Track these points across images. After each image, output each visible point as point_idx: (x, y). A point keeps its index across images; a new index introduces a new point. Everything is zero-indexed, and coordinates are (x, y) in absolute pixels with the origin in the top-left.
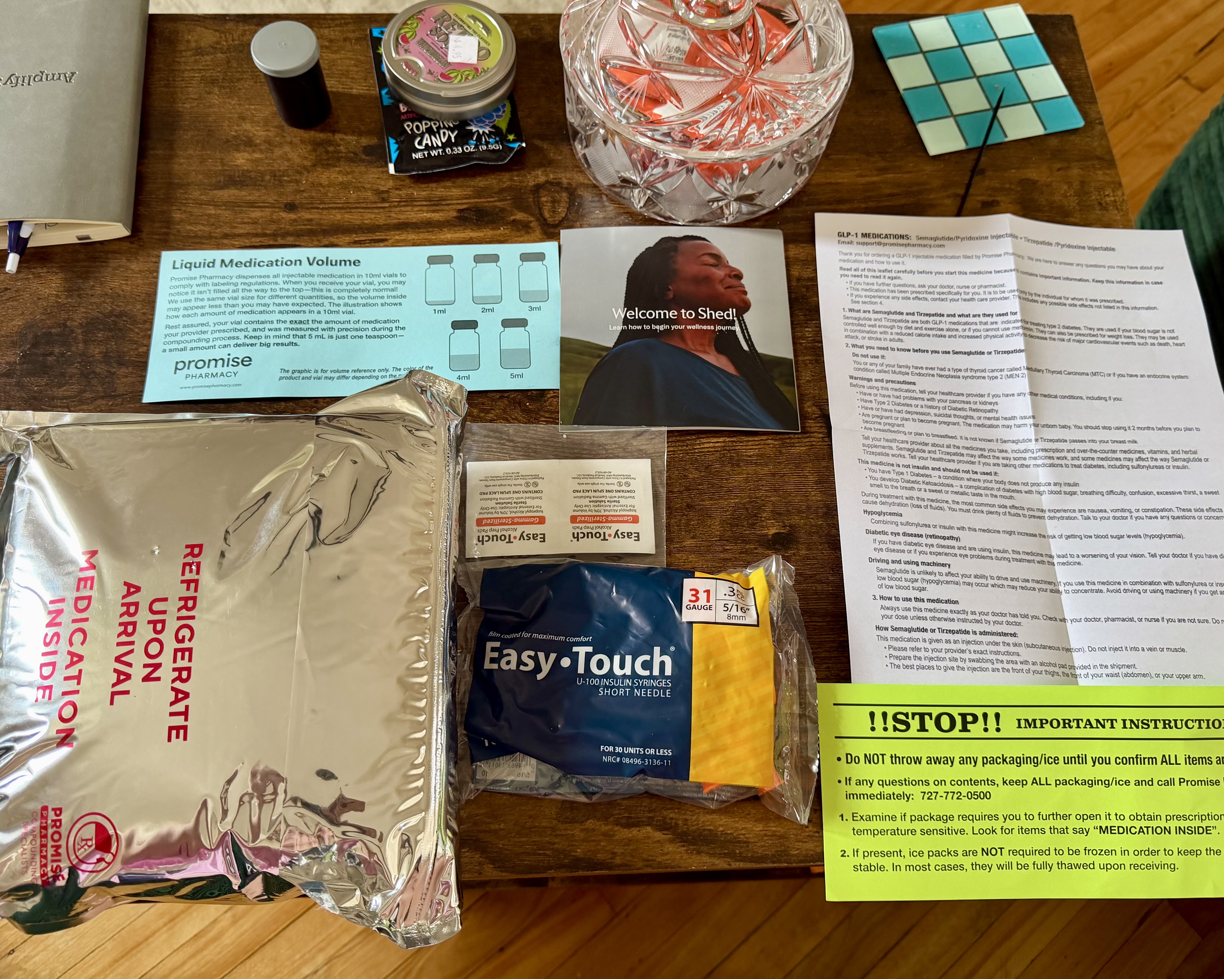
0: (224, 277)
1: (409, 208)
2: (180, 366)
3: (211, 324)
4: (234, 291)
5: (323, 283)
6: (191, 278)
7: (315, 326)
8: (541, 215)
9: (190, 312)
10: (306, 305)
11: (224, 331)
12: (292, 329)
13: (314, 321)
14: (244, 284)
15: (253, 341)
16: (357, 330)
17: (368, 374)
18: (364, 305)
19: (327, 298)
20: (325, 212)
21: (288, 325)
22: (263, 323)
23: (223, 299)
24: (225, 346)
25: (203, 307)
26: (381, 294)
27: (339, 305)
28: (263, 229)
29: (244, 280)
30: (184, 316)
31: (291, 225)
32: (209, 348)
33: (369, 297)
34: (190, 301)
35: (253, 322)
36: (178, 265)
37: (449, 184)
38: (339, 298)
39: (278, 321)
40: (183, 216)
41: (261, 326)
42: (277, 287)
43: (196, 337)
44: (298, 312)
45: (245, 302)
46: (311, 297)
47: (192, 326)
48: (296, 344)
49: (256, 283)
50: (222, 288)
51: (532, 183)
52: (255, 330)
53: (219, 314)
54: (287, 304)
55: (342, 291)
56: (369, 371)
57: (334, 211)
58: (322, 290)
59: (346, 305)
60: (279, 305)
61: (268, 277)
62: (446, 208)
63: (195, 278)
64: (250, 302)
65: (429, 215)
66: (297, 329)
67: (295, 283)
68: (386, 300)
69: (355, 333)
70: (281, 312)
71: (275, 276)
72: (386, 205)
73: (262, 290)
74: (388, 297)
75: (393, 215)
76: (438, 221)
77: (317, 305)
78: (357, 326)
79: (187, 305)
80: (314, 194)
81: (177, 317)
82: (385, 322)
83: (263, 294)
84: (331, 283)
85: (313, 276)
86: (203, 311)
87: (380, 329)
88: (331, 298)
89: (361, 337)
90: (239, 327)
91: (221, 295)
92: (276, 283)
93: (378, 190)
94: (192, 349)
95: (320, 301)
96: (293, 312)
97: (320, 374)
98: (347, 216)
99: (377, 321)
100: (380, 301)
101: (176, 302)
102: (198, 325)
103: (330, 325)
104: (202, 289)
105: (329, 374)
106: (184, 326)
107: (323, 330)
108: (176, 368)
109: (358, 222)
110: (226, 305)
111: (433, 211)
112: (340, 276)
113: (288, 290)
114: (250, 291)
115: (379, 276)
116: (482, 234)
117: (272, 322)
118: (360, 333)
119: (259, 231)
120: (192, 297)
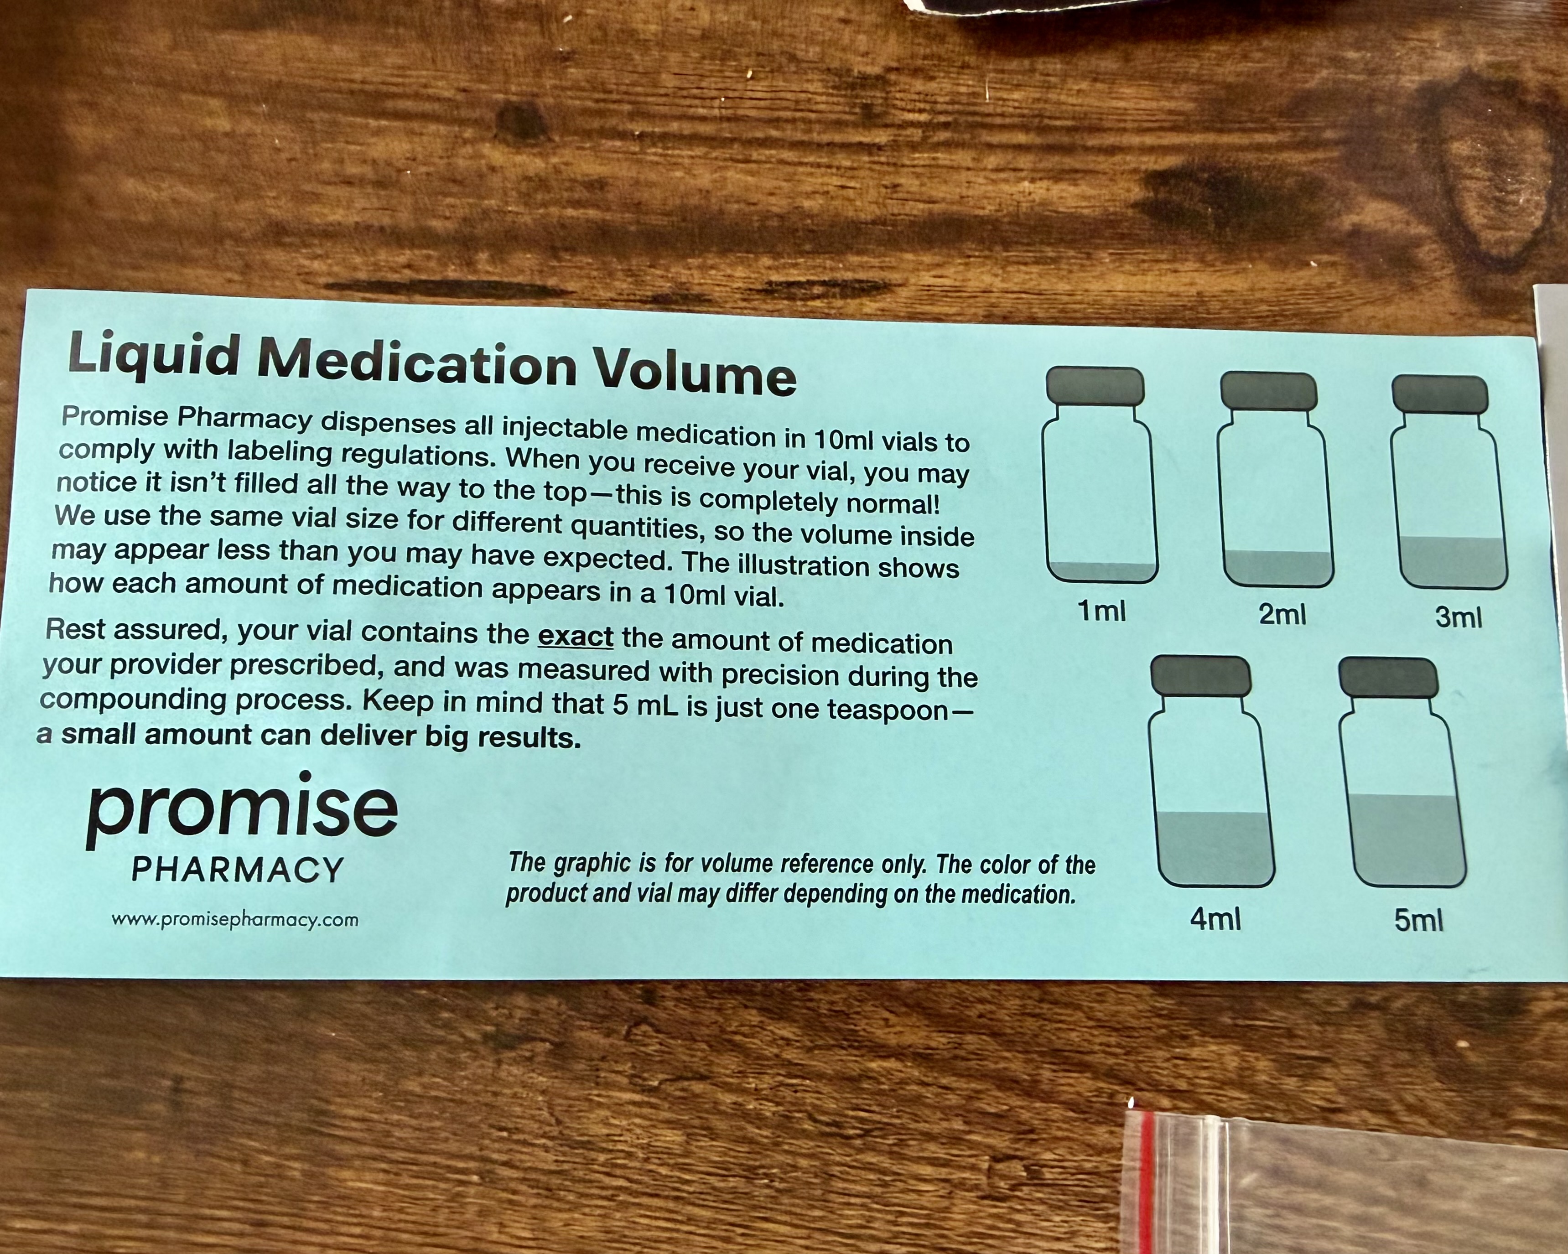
0: (275, 422)
1: (963, 157)
2: (111, 811)
3: (229, 628)
4: (317, 487)
5: (660, 466)
6: (146, 418)
7: (635, 656)
8: (1457, 217)
9: (143, 569)
10: (599, 560)
11: (283, 667)
12: (549, 671)
13: (631, 635)
14: (358, 455)
15: (401, 720)
16: (793, 677)
17: (844, 880)
18: (817, 569)
19: (675, 531)
20: (653, 153)
21: (533, 652)
22: (433, 636)
23: (273, 519)
24: (289, 737)
25: (195, 552)
26: (878, 522)
27: (721, 565)
28: (418, 210)
29: (354, 440)
30: (119, 585)
31: (526, 198)
32: (224, 737)
33: (834, 535)
34: (142, 517)
35: (396, 633)
36: (91, 354)
37: (1108, 63)
38: (722, 533)
39: (496, 632)
40: (109, 135)
41: (429, 652)
42: (486, 477)
43: (171, 683)
44: (572, 593)
45: (364, 537)
46: (615, 529)
47: (154, 631)
48: (567, 740)
49: (403, 456)
50: (271, 469)
51: (1410, 82)
52: (404, 669)
53: (261, 586)
54: (526, 558)
55: (732, 501)
56: (848, 865)
57: (685, 152)
58: (655, 498)
59: (749, 564)
60: (497, 558)
61: (450, 427)
62: (1103, 163)
63: (160, 418)
64: (378, 537)
65: (1040, 190)
66: (569, 672)
67: (554, 461)
68: (896, 550)
69: (788, 693)
70: (503, 591)
71: (474, 428)
72: (882, 137)
73: (429, 489)
74: (907, 537)
75: (909, 183)
76: (1073, 218)
77: (641, 562)
78: (793, 660)
79: (131, 534)
80: (607, 75)
81: (93, 585)
82: (899, 647)
83: (429, 506)
84: (691, 468)
85: (620, 432)
86: (201, 569)
87: (881, 679)
88: (691, 531)
89: (810, 710)
90: (340, 651)
91: (264, 502)
92: (482, 459)
93: (843, 72)
94: (155, 736)
95: (649, 546)
96: (551, 592)
97: (661, 878)
98: (736, 177)
99: (867, 644)
100: (876, 554)
101: (88, 517)
102: (178, 631)
103: (695, 655)
104: (189, 467)
105: (695, 878)
106: (123, 632)
107: (668, 674)
108: (95, 823)
109: (778, 205)
110: (288, 549)
111: (1057, 176)
112: (723, 438)
113: (526, 492)
114: (379, 488)
115: (868, 442)
116: (1239, 284)
117: (471, 636)
118: (804, 694)
119: (405, 218)
120: (151, 502)
